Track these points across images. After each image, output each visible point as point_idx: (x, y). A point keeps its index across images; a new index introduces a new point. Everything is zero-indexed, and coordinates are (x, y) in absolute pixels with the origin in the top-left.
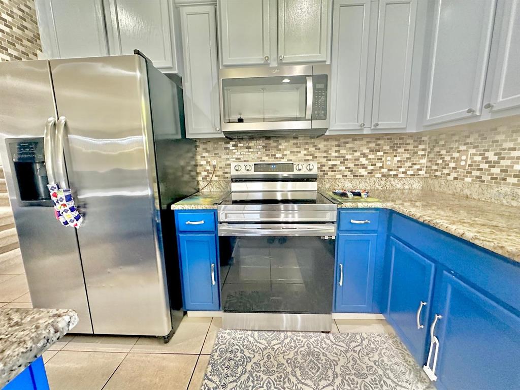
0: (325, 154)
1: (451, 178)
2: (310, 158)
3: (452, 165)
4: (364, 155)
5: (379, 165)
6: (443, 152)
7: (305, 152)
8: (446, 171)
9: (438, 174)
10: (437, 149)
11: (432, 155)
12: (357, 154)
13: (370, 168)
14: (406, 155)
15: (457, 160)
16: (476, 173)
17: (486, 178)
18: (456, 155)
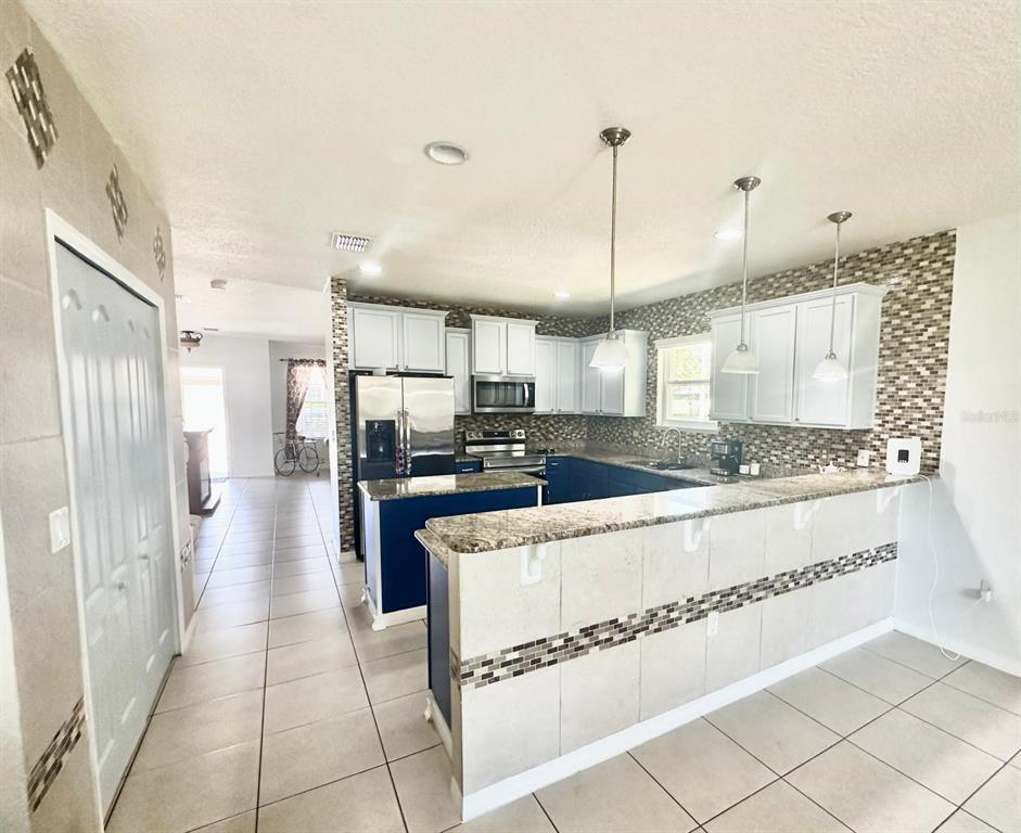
0: (528, 424)
2: (518, 427)
3: (597, 432)
5: (561, 432)
6: (594, 425)
7: (515, 423)
8: (595, 436)
9: (592, 437)
10: (591, 423)
11: (589, 426)
12: (547, 424)
13: (556, 434)
14: (576, 426)
15: (600, 430)
17: (609, 439)
18: (599, 426)
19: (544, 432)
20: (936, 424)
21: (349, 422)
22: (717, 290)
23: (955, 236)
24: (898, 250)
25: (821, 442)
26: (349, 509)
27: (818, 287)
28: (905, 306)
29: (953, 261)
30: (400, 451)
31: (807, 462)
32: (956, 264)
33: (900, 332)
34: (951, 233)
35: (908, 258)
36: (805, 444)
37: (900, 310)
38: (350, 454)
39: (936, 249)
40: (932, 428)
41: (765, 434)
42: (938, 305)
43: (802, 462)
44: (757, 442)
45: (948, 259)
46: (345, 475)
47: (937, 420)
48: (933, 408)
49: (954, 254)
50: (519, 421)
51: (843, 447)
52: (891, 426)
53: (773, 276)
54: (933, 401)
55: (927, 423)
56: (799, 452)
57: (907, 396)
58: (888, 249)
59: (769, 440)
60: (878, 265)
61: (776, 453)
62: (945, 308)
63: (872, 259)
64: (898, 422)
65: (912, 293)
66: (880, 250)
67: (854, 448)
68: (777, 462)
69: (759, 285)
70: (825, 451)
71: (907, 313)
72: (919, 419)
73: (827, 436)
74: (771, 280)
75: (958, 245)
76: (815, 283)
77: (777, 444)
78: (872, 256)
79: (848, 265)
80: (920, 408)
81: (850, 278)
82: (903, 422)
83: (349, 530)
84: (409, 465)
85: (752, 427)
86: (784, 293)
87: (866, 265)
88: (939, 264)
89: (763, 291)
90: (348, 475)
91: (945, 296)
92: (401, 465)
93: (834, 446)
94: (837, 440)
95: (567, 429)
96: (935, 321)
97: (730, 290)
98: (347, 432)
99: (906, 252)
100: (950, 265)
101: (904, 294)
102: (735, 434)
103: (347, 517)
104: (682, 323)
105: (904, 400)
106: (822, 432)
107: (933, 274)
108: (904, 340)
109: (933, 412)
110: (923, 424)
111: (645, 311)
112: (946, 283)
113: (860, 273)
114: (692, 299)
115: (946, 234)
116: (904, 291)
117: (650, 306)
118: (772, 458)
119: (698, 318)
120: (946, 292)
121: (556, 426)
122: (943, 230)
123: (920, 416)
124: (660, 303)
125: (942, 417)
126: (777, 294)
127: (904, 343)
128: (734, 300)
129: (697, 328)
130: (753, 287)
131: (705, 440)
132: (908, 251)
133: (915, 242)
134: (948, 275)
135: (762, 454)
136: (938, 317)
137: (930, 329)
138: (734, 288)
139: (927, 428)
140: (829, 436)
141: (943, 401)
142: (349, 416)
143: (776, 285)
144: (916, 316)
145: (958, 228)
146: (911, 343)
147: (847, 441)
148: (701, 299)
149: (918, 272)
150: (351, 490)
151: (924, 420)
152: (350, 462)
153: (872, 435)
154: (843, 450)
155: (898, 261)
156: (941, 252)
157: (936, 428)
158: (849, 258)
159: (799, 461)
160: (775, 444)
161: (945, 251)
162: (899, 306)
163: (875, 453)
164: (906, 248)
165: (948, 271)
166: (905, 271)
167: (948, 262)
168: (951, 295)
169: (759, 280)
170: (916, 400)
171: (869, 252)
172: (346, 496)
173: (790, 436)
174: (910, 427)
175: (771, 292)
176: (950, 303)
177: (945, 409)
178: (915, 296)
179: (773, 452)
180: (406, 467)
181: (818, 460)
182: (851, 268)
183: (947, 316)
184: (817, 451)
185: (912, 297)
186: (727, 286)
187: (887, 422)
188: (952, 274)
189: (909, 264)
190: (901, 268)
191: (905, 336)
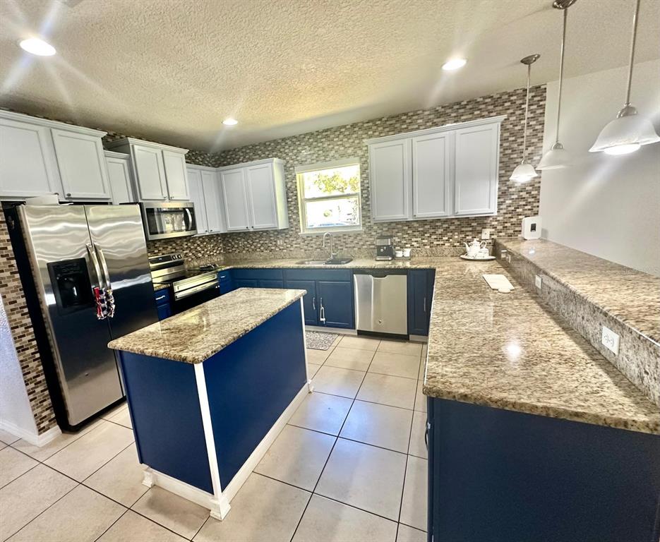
0: (181, 247)
1: (237, 252)
2: (174, 250)
3: (236, 246)
4: (199, 245)
5: (206, 250)
6: (230, 240)
7: (170, 247)
8: (234, 249)
9: (230, 251)
10: (226, 239)
11: (225, 242)
12: (196, 245)
13: (202, 252)
14: (215, 243)
15: (238, 244)
16: (246, 249)
17: (250, 250)
18: (237, 241)
19: (194, 252)
20: (535, 207)
21: (15, 269)
22: (353, 126)
23: (545, 89)
24: (506, 97)
25: (452, 227)
26: (39, 379)
27: (444, 123)
28: (512, 134)
29: (545, 105)
30: (101, 292)
31: (442, 243)
32: (546, 107)
33: (510, 151)
34: (543, 87)
35: (513, 102)
36: (440, 231)
37: (508, 136)
38: (26, 310)
39: (533, 97)
40: (532, 209)
41: (406, 228)
42: (535, 133)
43: (438, 243)
44: (399, 234)
45: (541, 103)
46: (24, 339)
47: (535, 204)
48: (533, 198)
49: (545, 100)
50: (174, 245)
51: (471, 229)
52: (505, 211)
53: (405, 114)
54: (533, 193)
55: (529, 207)
56: (435, 237)
57: (515, 192)
58: (498, 96)
59: (410, 232)
60: (492, 107)
61: (416, 239)
62: (539, 135)
63: (487, 103)
64: (510, 209)
65: (516, 126)
66: (492, 97)
67: (479, 228)
68: (418, 245)
69: (393, 122)
70: (457, 233)
71: (513, 138)
72: (524, 205)
73: (457, 223)
74: (404, 117)
75: (547, 94)
76: (443, 119)
77: (416, 233)
78: (487, 101)
79: (468, 107)
80: (524, 198)
81: (470, 116)
82: (513, 208)
83: (45, 403)
84: (114, 306)
85: (394, 225)
86: (416, 126)
87: (483, 106)
88: (535, 107)
89: (397, 125)
90: (30, 337)
91: (540, 127)
92: (104, 309)
93: (463, 229)
94: (464, 224)
95: (210, 247)
96: (533, 143)
97: (365, 125)
98: (16, 283)
99: (512, 98)
100: (543, 107)
101: (511, 126)
102: (380, 231)
103: (38, 390)
104: (321, 152)
105: (513, 194)
106: (453, 221)
107: (531, 113)
108: (512, 156)
109: (533, 200)
110: (526, 207)
111: (278, 143)
112: (540, 119)
113: (478, 112)
114: (329, 133)
115: (540, 87)
116: (511, 124)
117: (284, 140)
118: (413, 243)
119: (336, 147)
120: (540, 124)
121: (202, 246)
122: (537, 85)
123: (524, 203)
124: (295, 137)
125: (538, 202)
126: (410, 128)
127: (512, 158)
128: (370, 133)
129: (337, 156)
130: (388, 123)
131: (351, 239)
132: (513, 98)
133: (518, 92)
134: (541, 113)
135: (404, 242)
136: (535, 140)
137: (530, 149)
138: (371, 124)
139: (529, 210)
140: (459, 223)
141: (539, 192)
142: (14, 262)
143: (408, 121)
144: (519, 140)
145: (548, 83)
146: (517, 158)
147: (473, 224)
148: (338, 133)
149: (520, 112)
150: (38, 355)
151: (526, 205)
152: (28, 321)
153: (491, 219)
154: (470, 231)
155: (506, 104)
156: (536, 99)
157: (535, 209)
158: (469, 102)
159: (435, 243)
160: (415, 233)
161: (539, 98)
162: (508, 134)
163: (493, 230)
164: (512, 96)
165: (541, 111)
166: (511, 111)
167: (541, 105)
168: (543, 127)
169: (393, 117)
170: (521, 194)
171: (484, 98)
172: (33, 364)
173: (427, 227)
174: (518, 210)
175: (405, 126)
176: (543, 132)
177: (541, 197)
178: (519, 127)
179: (414, 239)
180: (109, 310)
181: (451, 240)
182: (471, 109)
183: (541, 139)
184: (450, 234)
185: (517, 128)
186: (363, 123)
187: (502, 209)
188: (544, 113)
189: (514, 106)
190: (508, 109)
191: (512, 154)
